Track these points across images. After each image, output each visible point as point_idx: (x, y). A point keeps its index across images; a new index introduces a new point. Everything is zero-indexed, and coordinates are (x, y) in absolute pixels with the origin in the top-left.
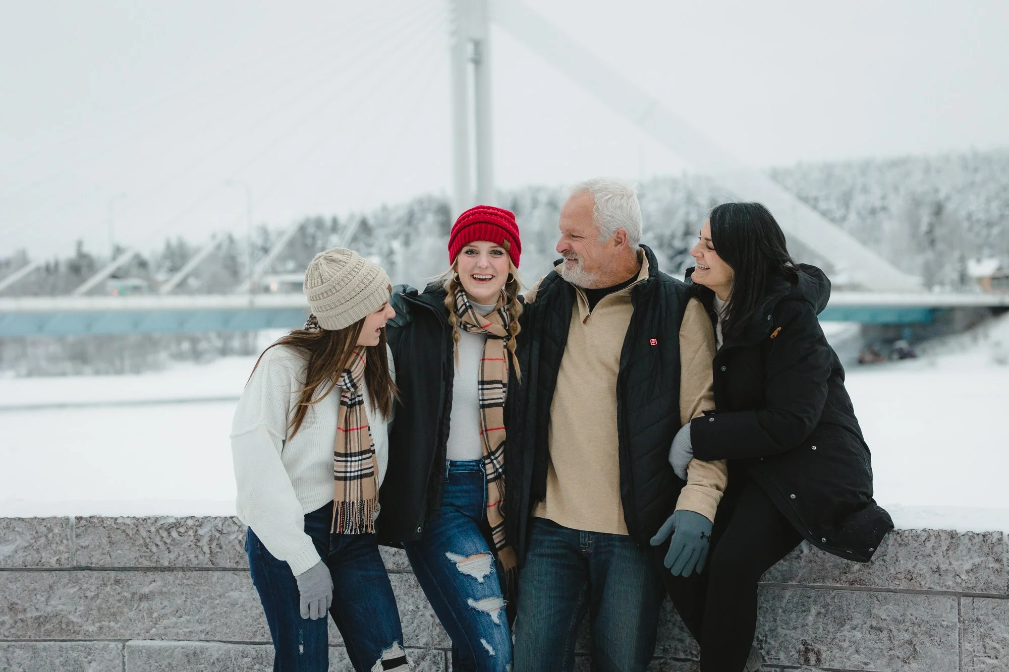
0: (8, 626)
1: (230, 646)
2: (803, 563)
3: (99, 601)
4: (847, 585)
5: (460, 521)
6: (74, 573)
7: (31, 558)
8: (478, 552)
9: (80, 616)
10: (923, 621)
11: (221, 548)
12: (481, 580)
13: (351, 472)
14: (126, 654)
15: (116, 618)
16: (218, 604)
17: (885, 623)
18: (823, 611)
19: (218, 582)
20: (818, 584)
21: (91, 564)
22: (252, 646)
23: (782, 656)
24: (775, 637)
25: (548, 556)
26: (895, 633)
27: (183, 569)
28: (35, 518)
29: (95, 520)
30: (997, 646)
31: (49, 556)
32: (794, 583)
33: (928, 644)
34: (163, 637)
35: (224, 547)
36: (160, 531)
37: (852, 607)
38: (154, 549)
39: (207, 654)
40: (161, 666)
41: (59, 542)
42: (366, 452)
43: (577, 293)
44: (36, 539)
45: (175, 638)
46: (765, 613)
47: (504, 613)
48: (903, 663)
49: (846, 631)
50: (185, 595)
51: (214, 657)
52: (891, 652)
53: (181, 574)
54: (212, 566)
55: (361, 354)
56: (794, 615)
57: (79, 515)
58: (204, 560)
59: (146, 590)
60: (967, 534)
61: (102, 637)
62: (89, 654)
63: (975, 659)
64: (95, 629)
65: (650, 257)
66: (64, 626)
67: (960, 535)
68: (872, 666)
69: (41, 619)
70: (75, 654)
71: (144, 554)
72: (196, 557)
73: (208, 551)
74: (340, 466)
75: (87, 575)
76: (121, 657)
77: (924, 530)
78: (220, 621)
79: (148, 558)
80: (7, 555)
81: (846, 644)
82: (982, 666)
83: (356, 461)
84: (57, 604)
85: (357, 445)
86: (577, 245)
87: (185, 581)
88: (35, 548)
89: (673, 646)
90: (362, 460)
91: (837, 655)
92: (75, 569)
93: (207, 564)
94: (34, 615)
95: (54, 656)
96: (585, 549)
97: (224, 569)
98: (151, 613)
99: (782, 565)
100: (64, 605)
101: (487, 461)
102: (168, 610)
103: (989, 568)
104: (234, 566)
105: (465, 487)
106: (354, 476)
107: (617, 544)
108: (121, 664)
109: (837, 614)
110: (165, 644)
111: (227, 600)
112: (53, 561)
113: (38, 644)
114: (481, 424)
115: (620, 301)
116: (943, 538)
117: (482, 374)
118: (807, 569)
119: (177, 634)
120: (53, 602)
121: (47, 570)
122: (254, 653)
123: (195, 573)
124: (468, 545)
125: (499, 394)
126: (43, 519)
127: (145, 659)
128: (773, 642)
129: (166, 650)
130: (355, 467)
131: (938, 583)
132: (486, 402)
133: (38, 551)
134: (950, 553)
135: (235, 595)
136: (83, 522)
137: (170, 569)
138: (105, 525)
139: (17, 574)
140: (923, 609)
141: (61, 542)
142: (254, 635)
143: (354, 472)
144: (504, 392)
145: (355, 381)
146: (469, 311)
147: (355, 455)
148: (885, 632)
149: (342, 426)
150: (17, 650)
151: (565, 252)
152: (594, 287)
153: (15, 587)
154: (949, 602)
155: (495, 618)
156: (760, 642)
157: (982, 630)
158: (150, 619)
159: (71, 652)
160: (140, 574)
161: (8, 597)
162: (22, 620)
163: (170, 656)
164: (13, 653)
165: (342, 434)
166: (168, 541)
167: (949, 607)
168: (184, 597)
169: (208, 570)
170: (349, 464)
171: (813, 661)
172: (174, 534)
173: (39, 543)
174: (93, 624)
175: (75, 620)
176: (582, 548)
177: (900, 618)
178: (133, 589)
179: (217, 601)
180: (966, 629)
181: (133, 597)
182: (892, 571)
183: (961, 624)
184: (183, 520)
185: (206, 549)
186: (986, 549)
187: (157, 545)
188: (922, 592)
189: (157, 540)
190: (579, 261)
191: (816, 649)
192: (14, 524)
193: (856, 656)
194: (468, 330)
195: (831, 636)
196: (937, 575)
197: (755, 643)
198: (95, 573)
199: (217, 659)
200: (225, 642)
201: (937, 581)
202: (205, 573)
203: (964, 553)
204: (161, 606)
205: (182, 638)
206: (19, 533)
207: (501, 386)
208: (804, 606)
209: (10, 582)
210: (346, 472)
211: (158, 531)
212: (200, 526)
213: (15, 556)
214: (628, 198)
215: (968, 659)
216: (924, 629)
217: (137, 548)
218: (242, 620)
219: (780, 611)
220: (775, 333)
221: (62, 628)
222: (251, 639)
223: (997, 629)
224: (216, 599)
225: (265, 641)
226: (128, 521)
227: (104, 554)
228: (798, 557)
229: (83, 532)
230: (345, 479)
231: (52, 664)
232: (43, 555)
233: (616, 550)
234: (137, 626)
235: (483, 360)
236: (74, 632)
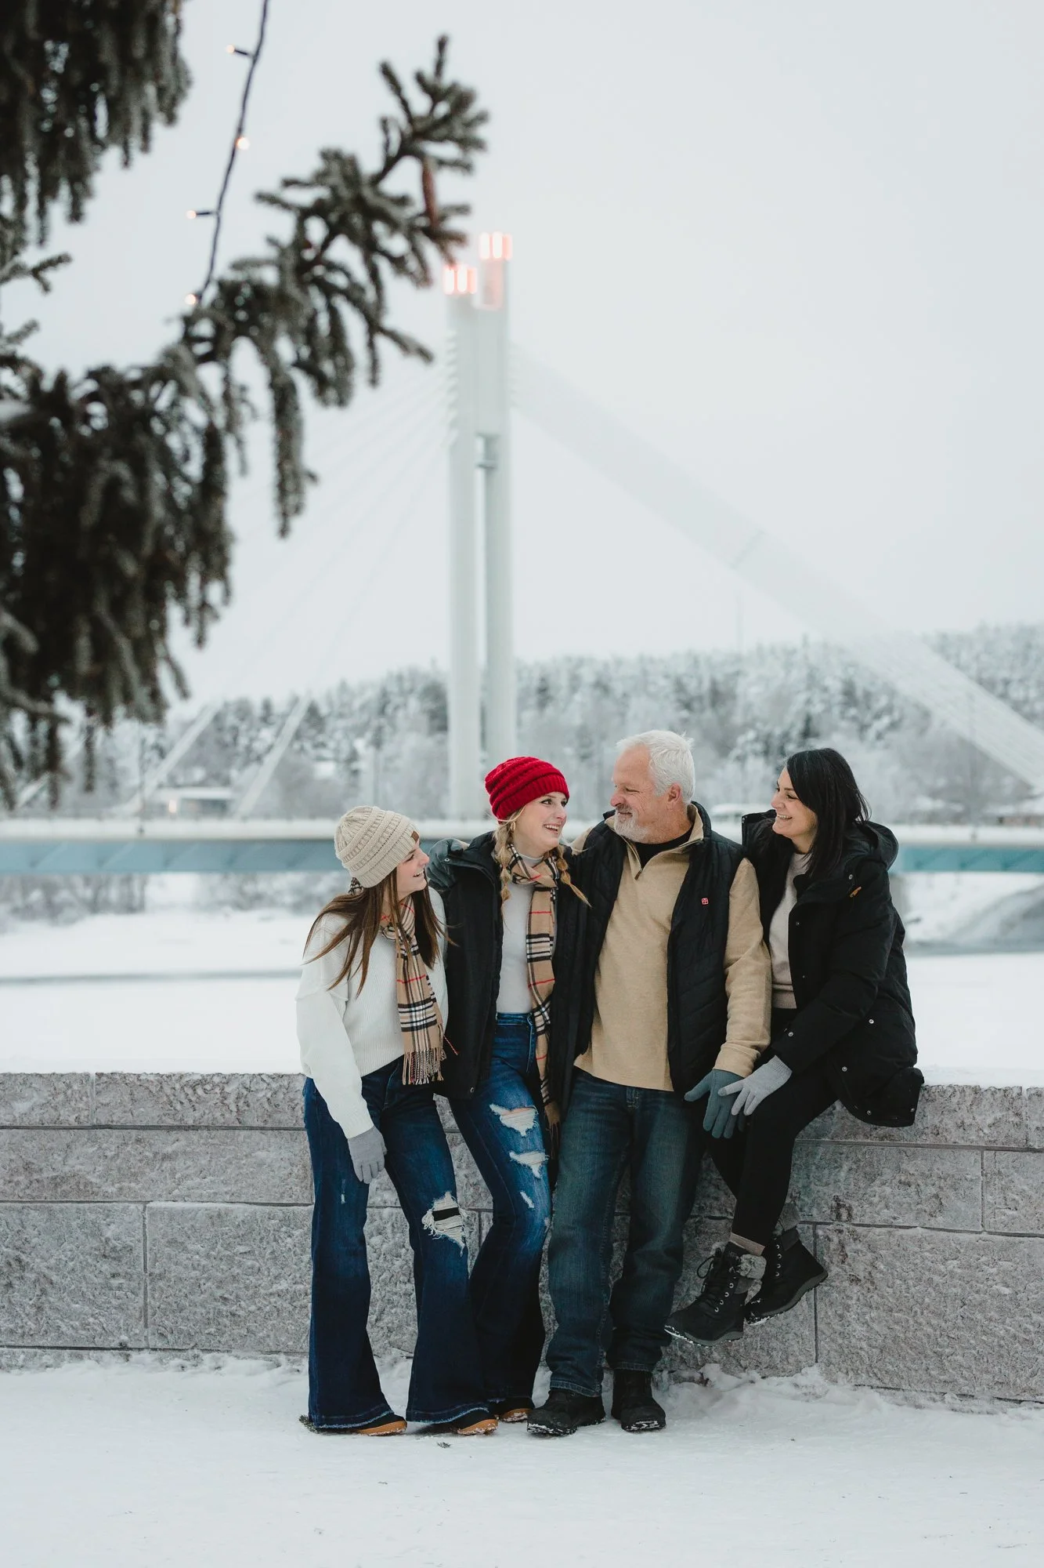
0: (22, 1187)
1: (257, 1207)
2: (835, 1119)
3: (118, 1161)
4: (877, 1141)
5: (505, 1074)
6: (93, 1132)
7: (49, 1116)
8: (522, 1106)
9: (99, 1176)
10: (949, 1175)
11: (248, 1106)
12: (523, 1134)
13: (417, 1022)
14: (147, 1216)
15: (137, 1179)
16: (244, 1165)
17: (913, 1177)
18: (854, 1166)
19: (244, 1141)
20: (849, 1140)
21: (112, 1122)
22: (279, 1208)
23: (815, 1212)
24: (808, 1194)
25: (592, 1112)
26: (922, 1187)
27: (208, 1128)
28: (54, 1074)
29: (118, 1077)
30: (1017, 1198)
31: (67, 1113)
32: (827, 1139)
33: (953, 1198)
34: (186, 1199)
35: (252, 1105)
36: (185, 1089)
37: (882, 1162)
38: (179, 1107)
39: (233, 1216)
40: (183, 1228)
41: (78, 1099)
42: (429, 1000)
43: (628, 849)
44: (54, 1095)
45: (198, 1199)
46: (799, 1169)
47: (545, 1168)
48: (930, 1217)
49: (876, 1187)
50: (209, 1155)
51: (240, 1220)
52: (919, 1206)
53: (205, 1133)
54: (238, 1125)
55: (409, 905)
56: (826, 1172)
57: (100, 1071)
58: (231, 1118)
59: (169, 1149)
60: (989, 1089)
61: (122, 1198)
62: (108, 1216)
63: (996, 1211)
64: (115, 1190)
65: (703, 815)
66: (82, 1187)
67: (982, 1091)
68: (900, 1220)
69: (58, 1180)
70: (93, 1217)
71: (168, 1112)
72: (223, 1115)
73: (234, 1109)
74: (405, 1018)
75: (106, 1134)
76: (142, 1219)
77: (950, 1086)
78: (246, 1182)
79: (171, 1116)
80: (23, 1112)
81: (876, 1200)
82: (1003, 1217)
83: (420, 1010)
84: (74, 1164)
85: (418, 994)
86: (631, 799)
87: (210, 1140)
88: (53, 1105)
89: (708, 1204)
90: (426, 1008)
91: (868, 1210)
92: (94, 1127)
93: (233, 1123)
94: (50, 1176)
95: (71, 1218)
96: (631, 1104)
97: (252, 1128)
98: (174, 1174)
99: (817, 1122)
100: (82, 1165)
101: (537, 1014)
102: (191, 1171)
103: (1009, 1122)
104: (262, 1125)
105: (511, 1040)
106: (421, 1026)
107: (663, 1100)
108: (141, 1227)
109: (868, 1169)
110: (188, 1205)
111: (254, 1160)
112: (72, 1119)
113: (54, 1205)
114: (529, 979)
115: (673, 858)
116: (967, 1093)
117: (529, 927)
118: (840, 1125)
119: (201, 1195)
120: (71, 1162)
121: (65, 1128)
122: (281, 1215)
123: (221, 1132)
124: (512, 1099)
125: (546, 947)
126: (62, 1075)
127: (167, 1221)
128: (806, 1199)
129: (190, 1211)
130: (420, 1015)
131: (963, 1138)
132: (534, 956)
133: (56, 1108)
134: (974, 1107)
135: (262, 1154)
136: (104, 1079)
137: (195, 1128)
138: (127, 1082)
139: (34, 1132)
140: (949, 1164)
141: (81, 1099)
142: (282, 1197)
143: (420, 1021)
144: (551, 945)
145: (408, 933)
146: (519, 862)
147: (418, 1004)
148: (913, 1187)
149: (401, 978)
150: (32, 1211)
151: (620, 806)
152: (646, 842)
153: (30, 1146)
154: (974, 1156)
155: (536, 1173)
156: (794, 1198)
157: (1003, 1182)
158: (173, 1180)
159: (89, 1214)
160: (162, 1134)
161: (24, 1157)
162: (38, 1181)
163: (193, 1219)
164: (28, 1214)
165: (402, 985)
166: (193, 1099)
167: (973, 1161)
168: (209, 1156)
169: (235, 1128)
170: (413, 1014)
171: (844, 1217)
172: (200, 1091)
173: (57, 1100)
174: (113, 1184)
175: (93, 1180)
176: (627, 1104)
177: (927, 1173)
178: (154, 1149)
179: (244, 1162)
180: (988, 1182)
181: (155, 1157)
182: (920, 1127)
183: (984, 1177)
184: (209, 1078)
185: (233, 1108)
186: (1007, 1104)
187: (182, 1103)
188: (947, 1147)
189: (182, 1097)
190: (633, 815)
191: (847, 1205)
192: (32, 1080)
193: (886, 1210)
194: (517, 882)
195: (862, 1192)
196: (961, 1130)
197: (788, 1200)
198: (116, 1132)
199: (243, 1221)
200: (250, 1204)
201: (961, 1135)
202: (230, 1133)
203: (987, 1107)
204: (185, 1166)
205: (205, 1199)
206: (37, 1090)
207: (548, 939)
208: (836, 1162)
209: (26, 1141)
210: (412, 1022)
211: (182, 1088)
212: (227, 1083)
213: (32, 1113)
214: (683, 753)
215: (989, 1211)
216: (950, 1183)
217: (161, 1106)
218: (268, 1180)
219: (814, 1167)
220: (855, 893)
221: (79, 1189)
222: (278, 1200)
223: (1016, 1181)
224: (242, 1159)
225: (294, 1202)
226: (151, 1078)
227: (125, 1112)
228: (831, 1114)
229: (103, 1089)
230: (412, 1029)
231: (69, 1226)
232: (62, 1112)
233: (662, 1107)
234: (158, 1187)
235: (530, 913)
236: (93, 1193)
